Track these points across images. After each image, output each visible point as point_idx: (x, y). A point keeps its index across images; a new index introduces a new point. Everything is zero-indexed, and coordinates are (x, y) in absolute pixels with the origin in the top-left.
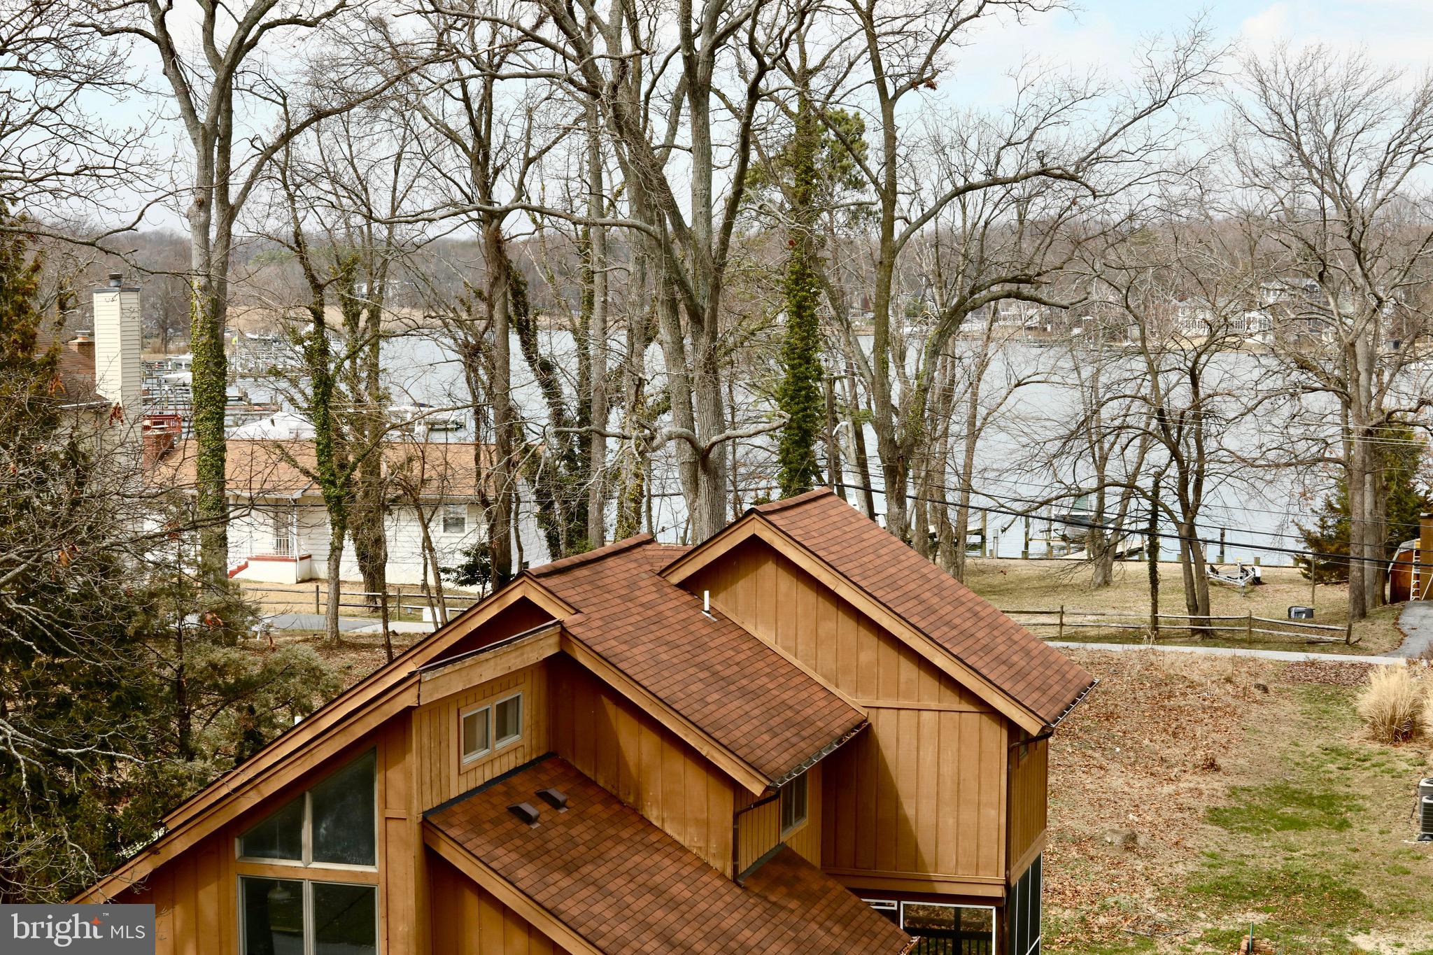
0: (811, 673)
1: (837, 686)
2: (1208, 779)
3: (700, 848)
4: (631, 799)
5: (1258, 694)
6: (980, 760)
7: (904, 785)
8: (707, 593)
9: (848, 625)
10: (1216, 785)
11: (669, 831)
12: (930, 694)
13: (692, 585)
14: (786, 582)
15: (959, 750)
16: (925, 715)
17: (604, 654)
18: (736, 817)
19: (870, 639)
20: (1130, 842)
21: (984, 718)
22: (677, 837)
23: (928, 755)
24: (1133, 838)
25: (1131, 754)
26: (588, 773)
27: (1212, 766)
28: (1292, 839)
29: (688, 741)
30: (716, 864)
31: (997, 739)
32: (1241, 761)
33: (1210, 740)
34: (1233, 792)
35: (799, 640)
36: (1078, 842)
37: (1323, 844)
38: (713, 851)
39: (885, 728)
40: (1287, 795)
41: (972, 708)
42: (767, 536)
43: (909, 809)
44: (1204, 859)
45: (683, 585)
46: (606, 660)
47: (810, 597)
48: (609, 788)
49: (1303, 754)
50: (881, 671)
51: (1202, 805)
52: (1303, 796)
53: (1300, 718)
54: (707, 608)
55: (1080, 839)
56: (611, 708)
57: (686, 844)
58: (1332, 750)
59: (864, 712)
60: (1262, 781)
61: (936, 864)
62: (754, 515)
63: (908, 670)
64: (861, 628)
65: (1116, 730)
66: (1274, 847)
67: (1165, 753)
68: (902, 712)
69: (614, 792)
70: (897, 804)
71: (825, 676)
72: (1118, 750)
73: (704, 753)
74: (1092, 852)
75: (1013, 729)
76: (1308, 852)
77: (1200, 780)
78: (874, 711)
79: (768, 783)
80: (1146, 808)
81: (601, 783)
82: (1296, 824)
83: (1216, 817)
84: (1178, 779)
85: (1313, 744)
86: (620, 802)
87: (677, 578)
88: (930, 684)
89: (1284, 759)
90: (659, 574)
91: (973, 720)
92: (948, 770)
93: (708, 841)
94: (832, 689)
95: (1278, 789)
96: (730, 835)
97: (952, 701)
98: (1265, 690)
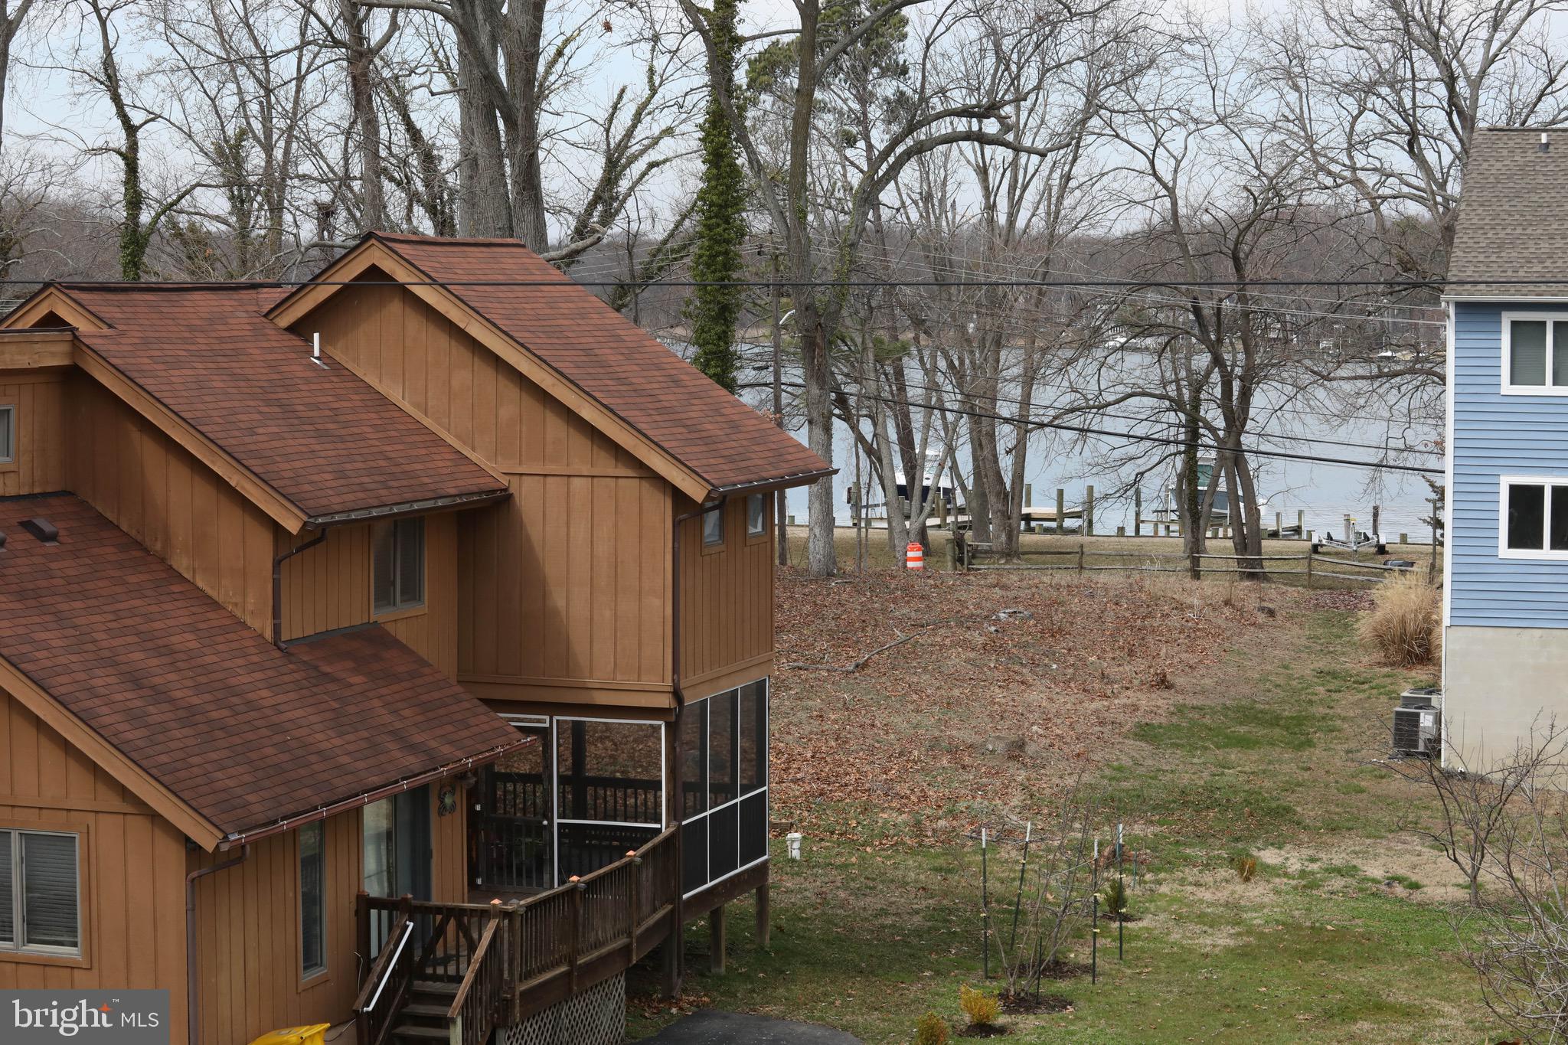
0: (443, 434)
1: (473, 449)
2: (1154, 696)
3: (236, 604)
4: (158, 546)
5: (1261, 618)
6: (640, 537)
7: (552, 570)
8: (316, 336)
9: (487, 374)
10: (1160, 702)
11: (200, 584)
12: (580, 456)
13: (301, 329)
14: (415, 324)
15: (616, 525)
16: (576, 481)
17: (122, 368)
18: (277, 564)
19: (512, 392)
20: (1017, 750)
21: (645, 484)
22: (210, 592)
23: (580, 531)
24: (1021, 745)
25: (1070, 671)
26: (109, 515)
27: (1163, 683)
28: (1233, 756)
29: (215, 469)
30: (254, 623)
31: (661, 510)
32: (1207, 681)
33: (1176, 660)
34: (1180, 710)
35: (430, 394)
36: (953, 751)
37: (1270, 763)
38: (250, 607)
39: (528, 497)
40: (1248, 714)
41: (630, 473)
42: (388, 265)
43: (558, 600)
44: (1107, 772)
45: (292, 329)
46: (123, 373)
47: (442, 340)
48: (133, 533)
49: (1290, 677)
50: (524, 428)
51: (1130, 722)
52: (1268, 717)
53: (1304, 641)
54: (317, 353)
55: (957, 747)
56: (135, 435)
57: (220, 599)
58: (1328, 673)
59: (504, 481)
60: (1222, 700)
61: (591, 668)
62: (373, 241)
63: (555, 428)
64: (500, 377)
65: (1060, 648)
66: (1204, 763)
67: (1113, 671)
68: (549, 480)
69: (139, 538)
70: (545, 595)
71: (458, 437)
72: (1054, 666)
73: (233, 484)
74: (967, 761)
75: (679, 497)
76: (1247, 769)
77: (1143, 697)
78: (517, 477)
79: (305, 519)
80: (1059, 721)
81: (125, 528)
82: (1245, 743)
83: (1145, 733)
84: (1115, 696)
85: (1307, 668)
86: (147, 551)
87: (285, 320)
88: (580, 444)
89: (1264, 679)
90: (266, 316)
91: (632, 487)
92: (603, 549)
93: (245, 596)
94: (467, 452)
95: (1238, 709)
96: (270, 586)
97: (606, 465)
98: (1271, 613)
